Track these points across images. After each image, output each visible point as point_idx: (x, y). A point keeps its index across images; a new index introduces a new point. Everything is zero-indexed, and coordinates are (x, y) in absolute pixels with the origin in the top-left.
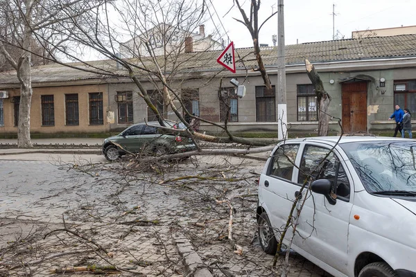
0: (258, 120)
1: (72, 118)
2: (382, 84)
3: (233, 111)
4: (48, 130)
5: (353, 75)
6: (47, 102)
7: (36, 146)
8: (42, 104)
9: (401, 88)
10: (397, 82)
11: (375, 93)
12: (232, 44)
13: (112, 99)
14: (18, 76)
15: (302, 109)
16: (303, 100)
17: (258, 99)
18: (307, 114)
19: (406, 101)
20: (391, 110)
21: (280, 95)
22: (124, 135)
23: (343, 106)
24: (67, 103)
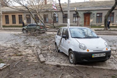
1: (14, 22)
2: (94, 14)
4: (7, 25)
5: (87, 12)
6: (7, 17)
7: (4, 29)
10: (97, 14)
11: (92, 16)
13: (25, 17)
15: (74, 20)
16: (74, 18)
17: (63, 18)
18: (76, 21)
19: (99, 18)
20: (95, 21)
21: (68, 16)
22: (28, 26)
23: (84, 19)
24: (12, 18)
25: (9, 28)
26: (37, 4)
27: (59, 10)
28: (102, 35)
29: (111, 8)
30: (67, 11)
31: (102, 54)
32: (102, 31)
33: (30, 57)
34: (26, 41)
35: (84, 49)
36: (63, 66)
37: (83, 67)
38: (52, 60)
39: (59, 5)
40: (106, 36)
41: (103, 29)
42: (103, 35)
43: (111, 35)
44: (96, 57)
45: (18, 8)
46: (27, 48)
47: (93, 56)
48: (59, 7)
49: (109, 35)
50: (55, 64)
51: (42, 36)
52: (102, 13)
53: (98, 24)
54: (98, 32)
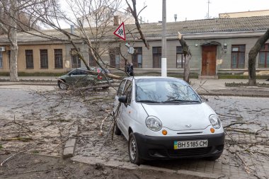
0: (154, 67)
1: (44, 64)
2: (225, 47)
3: (139, 62)
4: (29, 71)
5: (209, 42)
6: (29, 54)
8: (26, 55)
9: (236, 49)
10: (233, 46)
11: (221, 52)
12: (123, 23)
13: (68, 53)
14: (9, 38)
15: (179, 61)
16: (180, 56)
18: (182, 64)
19: (238, 57)
20: (229, 62)
21: (162, 53)
22: (70, 75)
23: (203, 59)
24: (41, 55)
25: (32, 78)
26: (94, 25)
27: (136, 39)
28: (240, 96)
29: (264, 34)
30: (160, 40)
31: (199, 142)
32: (242, 88)
33: (47, 143)
34: (56, 109)
35: (157, 130)
36: (110, 167)
37: (153, 171)
38: (92, 153)
39: (136, 26)
40: (249, 98)
41: (246, 81)
42: (243, 96)
43: (262, 96)
44: (183, 147)
45: (47, 33)
46: (52, 124)
47: (176, 147)
48: (137, 31)
49: (257, 96)
50: (92, 163)
51: (98, 97)
52: (245, 45)
53: (236, 71)
54: (232, 88)
